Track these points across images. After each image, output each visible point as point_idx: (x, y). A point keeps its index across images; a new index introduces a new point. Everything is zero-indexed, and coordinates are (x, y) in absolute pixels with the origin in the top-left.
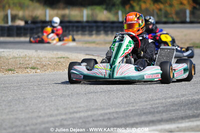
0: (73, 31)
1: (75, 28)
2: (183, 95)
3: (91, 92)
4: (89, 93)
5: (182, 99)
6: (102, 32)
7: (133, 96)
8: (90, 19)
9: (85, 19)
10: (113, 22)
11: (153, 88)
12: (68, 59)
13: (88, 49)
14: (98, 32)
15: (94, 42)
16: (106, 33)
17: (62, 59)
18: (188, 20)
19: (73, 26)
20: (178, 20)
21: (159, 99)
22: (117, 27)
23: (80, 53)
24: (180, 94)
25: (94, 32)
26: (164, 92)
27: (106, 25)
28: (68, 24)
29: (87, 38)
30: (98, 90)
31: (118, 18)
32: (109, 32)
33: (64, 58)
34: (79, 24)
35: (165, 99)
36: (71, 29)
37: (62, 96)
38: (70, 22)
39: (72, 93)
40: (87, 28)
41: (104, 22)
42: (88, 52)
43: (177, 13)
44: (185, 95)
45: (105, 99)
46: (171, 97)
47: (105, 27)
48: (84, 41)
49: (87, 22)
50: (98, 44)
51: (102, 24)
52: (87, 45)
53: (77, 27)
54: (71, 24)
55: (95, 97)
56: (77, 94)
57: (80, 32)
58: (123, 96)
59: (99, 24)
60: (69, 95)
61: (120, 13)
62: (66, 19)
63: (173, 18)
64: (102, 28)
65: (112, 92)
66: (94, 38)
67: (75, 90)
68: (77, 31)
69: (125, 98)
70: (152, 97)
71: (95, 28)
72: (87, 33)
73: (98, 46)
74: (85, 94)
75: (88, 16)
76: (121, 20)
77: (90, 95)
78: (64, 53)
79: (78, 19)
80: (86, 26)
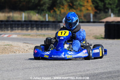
0: (15, 27)
1: (16, 25)
2: (88, 70)
3: (27, 68)
4: (25, 69)
5: (87, 73)
6: (35, 28)
7: (55, 71)
8: (27, 19)
9: (23, 19)
10: (42, 22)
11: (68, 65)
12: (12, 46)
13: (25, 39)
14: (32, 28)
15: (29, 35)
16: (38, 29)
17: (8, 46)
18: (92, 20)
19: (15, 24)
20: (85, 20)
21: (72, 73)
22: (45, 25)
23: (20, 42)
24: (85, 70)
25: (29, 28)
26: (75, 68)
27: (37, 23)
28: (12, 23)
29: (25, 32)
30: (31, 67)
31: (46, 19)
32: (40, 28)
33: (8, 45)
34: (20, 23)
35: (76, 73)
36: (14, 26)
37: (7, 71)
38: (13, 21)
39: (13, 69)
40: (25, 25)
41: (36, 21)
42: (25, 42)
43: (85, 16)
44: (89, 70)
45: (36, 73)
46: (80, 72)
47: (37, 25)
48: (23, 34)
49: (25, 21)
50: (32, 36)
51: (35, 23)
52: (25, 37)
53: (18, 25)
54: (14, 23)
55: (29, 71)
56: (18, 69)
57: (20, 28)
58: (48, 71)
59: (33, 23)
60: (11, 70)
61: (47, 15)
62: (11, 19)
63: (82, 19)
64: (35, 25)
65: (41, 68)
66: (29, 32)
67: (16, 67)
68: (18, 27)
69: (49, 72)
70: (67, 71)
71: (30, 25)
72: (24, 28)
73: (32, 37)
74: (23, 69)
75: (25, 17)
76: (47, 20)
77: (26, 70)
78: (9, 42)
79: (19, 19)
80: (24, 24)
